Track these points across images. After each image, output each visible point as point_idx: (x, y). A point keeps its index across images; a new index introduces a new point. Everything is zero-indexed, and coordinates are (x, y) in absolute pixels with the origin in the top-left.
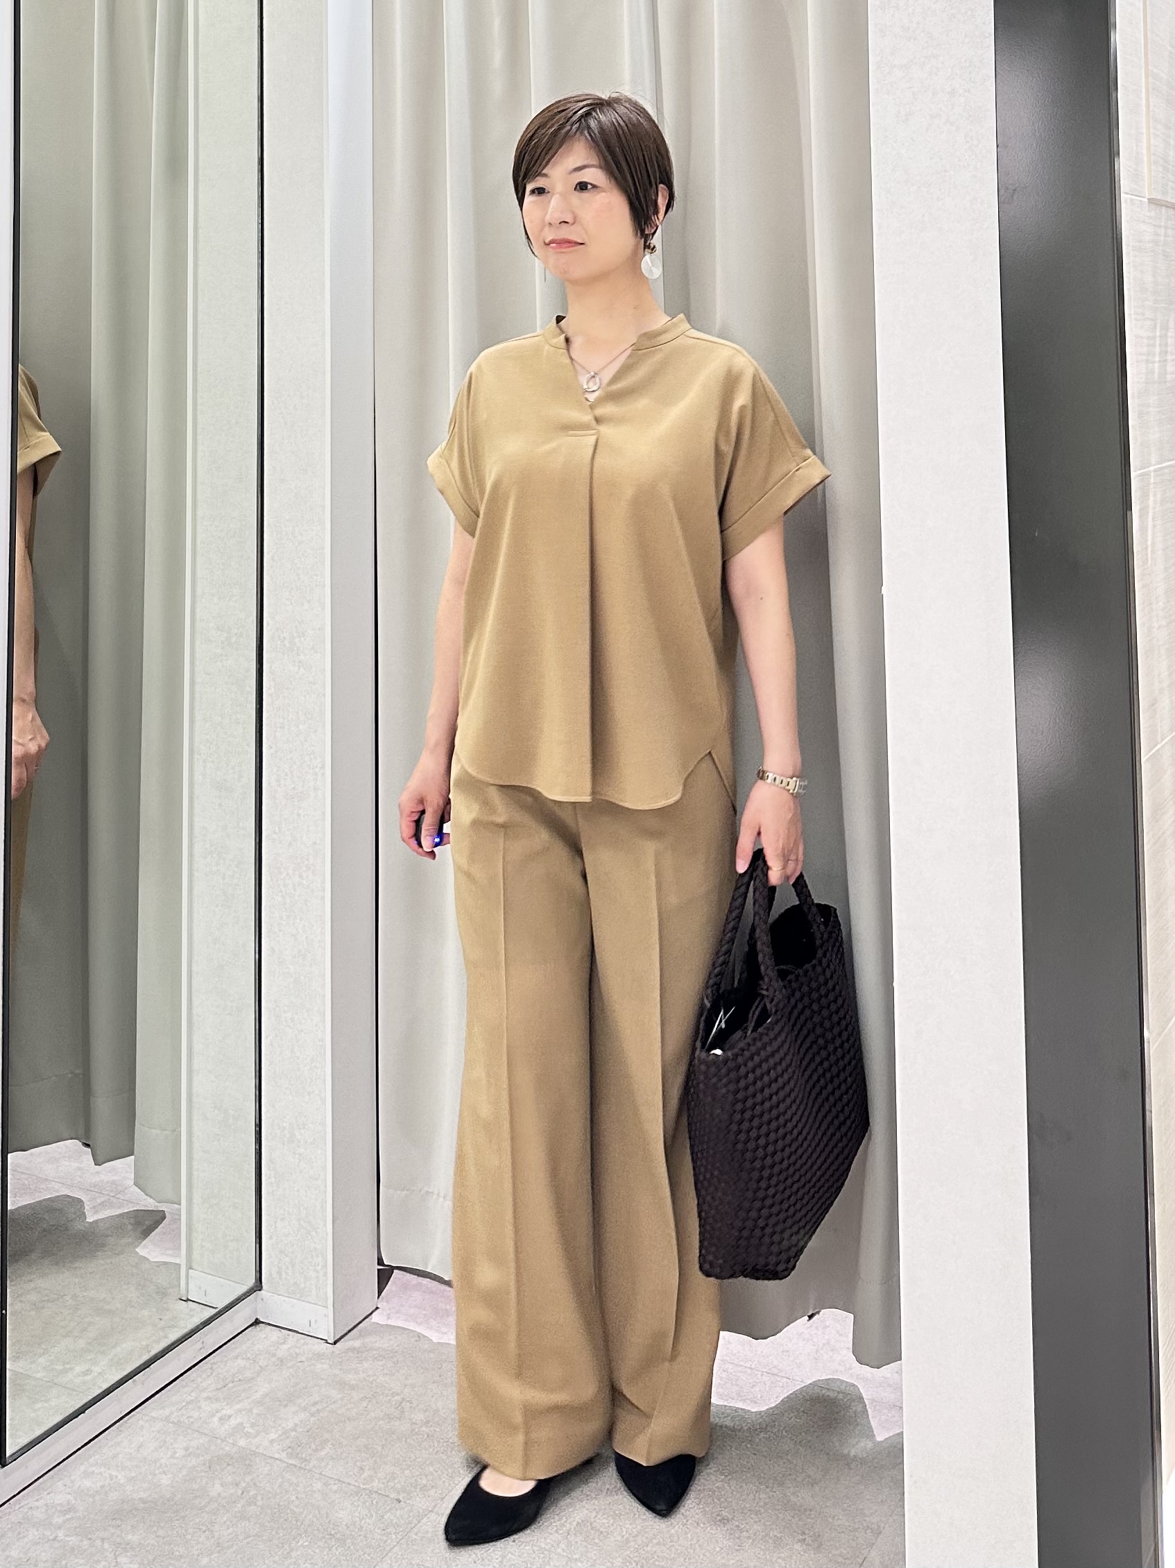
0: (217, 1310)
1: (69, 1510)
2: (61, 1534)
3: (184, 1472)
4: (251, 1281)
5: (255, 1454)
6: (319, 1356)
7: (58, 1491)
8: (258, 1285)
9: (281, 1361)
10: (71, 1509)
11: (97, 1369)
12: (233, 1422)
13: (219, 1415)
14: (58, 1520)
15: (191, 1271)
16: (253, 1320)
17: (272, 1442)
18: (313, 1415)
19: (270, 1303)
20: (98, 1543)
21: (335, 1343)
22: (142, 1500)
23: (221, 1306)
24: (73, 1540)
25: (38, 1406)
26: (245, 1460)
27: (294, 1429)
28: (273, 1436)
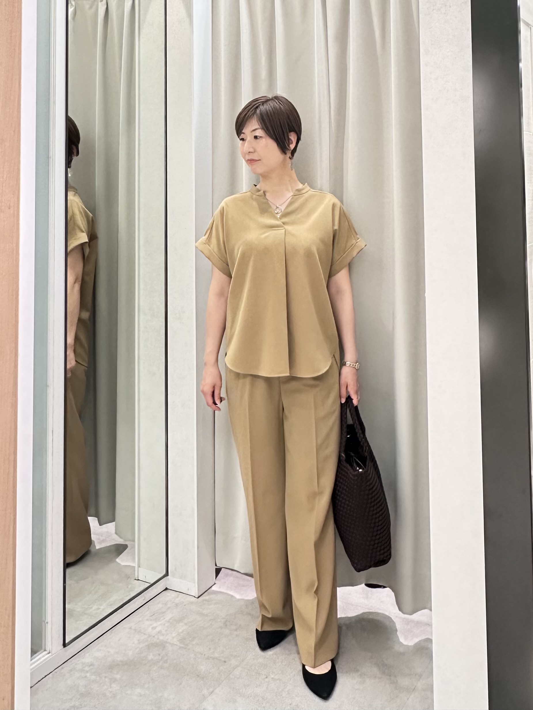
0: (151, 584)
1: (91, 665)
2: (88, 675)
3: (138, 650)
4: (164, 572)
5: (167, 642)
6: (192, 603)
7: (87, 658)
8: (167, 574)
9: (177, 605)
10: (92, 665)
11: (102, 607)
12: (158, 629)
13: (152, 626)
14: (87, 668)
15: (139, 568)
16: (165, 588)
17: (173, 638)
18: (190, 627)
19: (171, 581)
20: (103, 678)
21: (198, 598)
22: (122, 661)
23: (152, 582)
24: (93, 677)
25: (78, 622)
26: (162, 645)
27: (182, 632)
28: (174, 635)
